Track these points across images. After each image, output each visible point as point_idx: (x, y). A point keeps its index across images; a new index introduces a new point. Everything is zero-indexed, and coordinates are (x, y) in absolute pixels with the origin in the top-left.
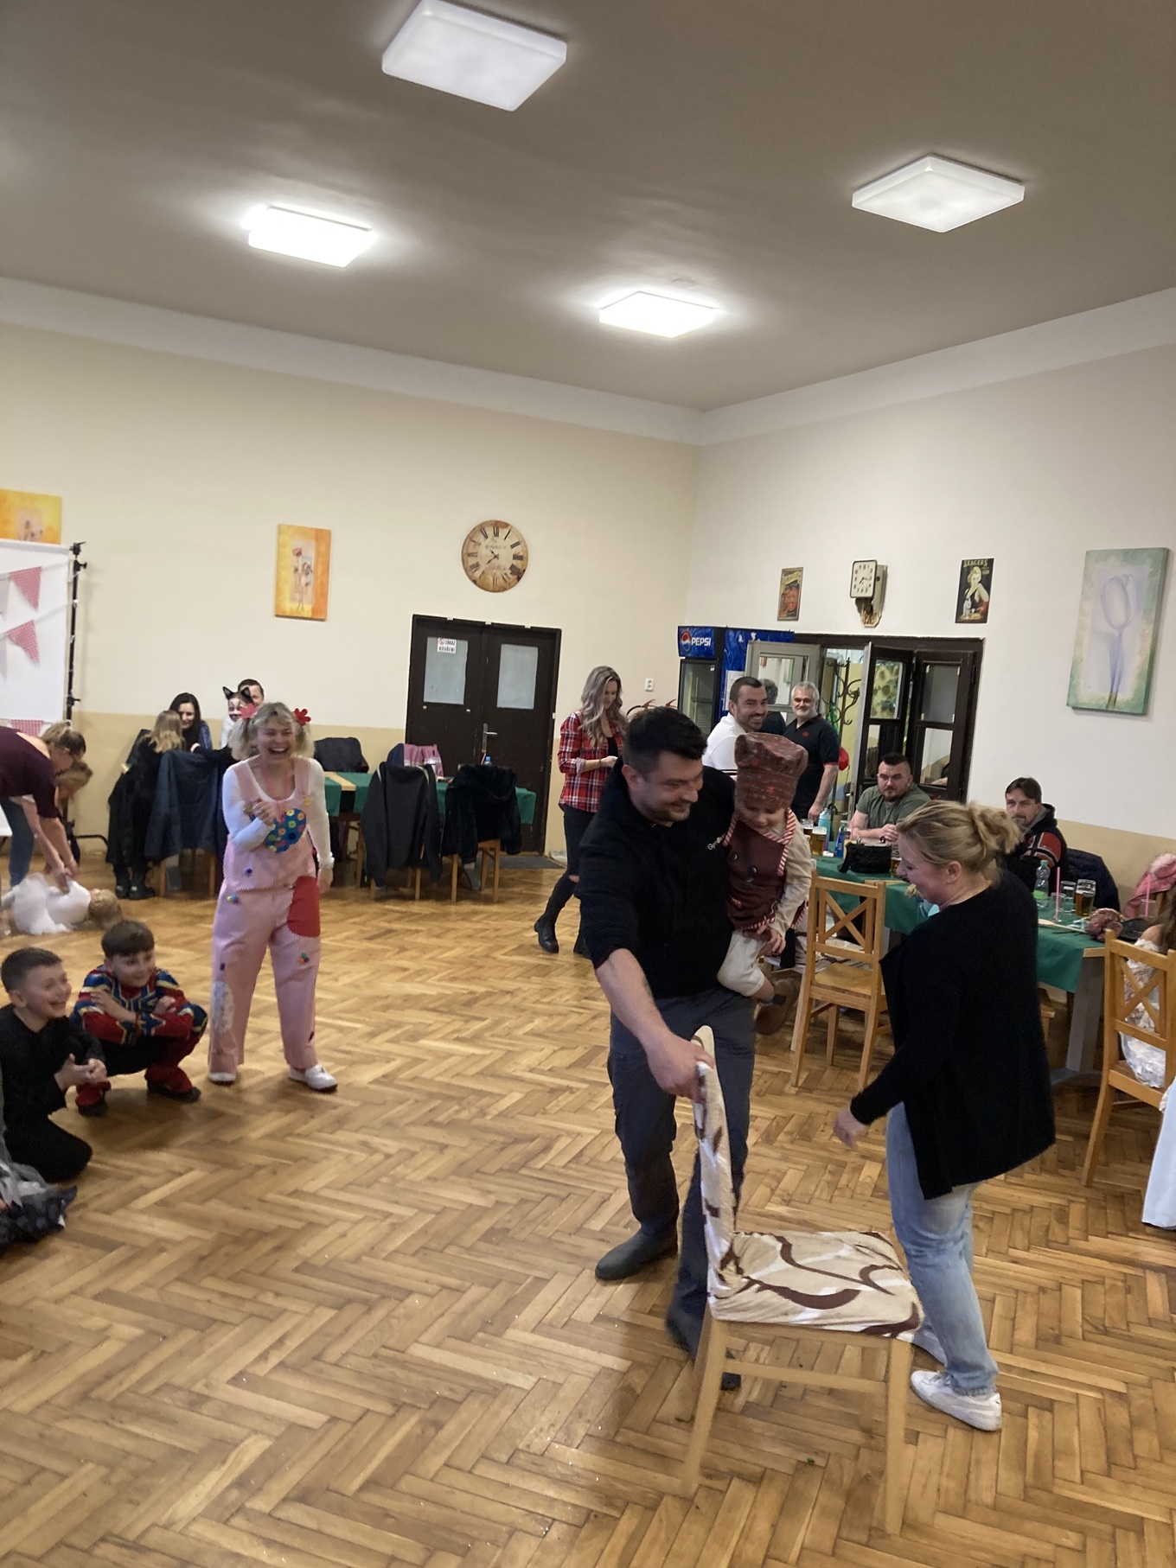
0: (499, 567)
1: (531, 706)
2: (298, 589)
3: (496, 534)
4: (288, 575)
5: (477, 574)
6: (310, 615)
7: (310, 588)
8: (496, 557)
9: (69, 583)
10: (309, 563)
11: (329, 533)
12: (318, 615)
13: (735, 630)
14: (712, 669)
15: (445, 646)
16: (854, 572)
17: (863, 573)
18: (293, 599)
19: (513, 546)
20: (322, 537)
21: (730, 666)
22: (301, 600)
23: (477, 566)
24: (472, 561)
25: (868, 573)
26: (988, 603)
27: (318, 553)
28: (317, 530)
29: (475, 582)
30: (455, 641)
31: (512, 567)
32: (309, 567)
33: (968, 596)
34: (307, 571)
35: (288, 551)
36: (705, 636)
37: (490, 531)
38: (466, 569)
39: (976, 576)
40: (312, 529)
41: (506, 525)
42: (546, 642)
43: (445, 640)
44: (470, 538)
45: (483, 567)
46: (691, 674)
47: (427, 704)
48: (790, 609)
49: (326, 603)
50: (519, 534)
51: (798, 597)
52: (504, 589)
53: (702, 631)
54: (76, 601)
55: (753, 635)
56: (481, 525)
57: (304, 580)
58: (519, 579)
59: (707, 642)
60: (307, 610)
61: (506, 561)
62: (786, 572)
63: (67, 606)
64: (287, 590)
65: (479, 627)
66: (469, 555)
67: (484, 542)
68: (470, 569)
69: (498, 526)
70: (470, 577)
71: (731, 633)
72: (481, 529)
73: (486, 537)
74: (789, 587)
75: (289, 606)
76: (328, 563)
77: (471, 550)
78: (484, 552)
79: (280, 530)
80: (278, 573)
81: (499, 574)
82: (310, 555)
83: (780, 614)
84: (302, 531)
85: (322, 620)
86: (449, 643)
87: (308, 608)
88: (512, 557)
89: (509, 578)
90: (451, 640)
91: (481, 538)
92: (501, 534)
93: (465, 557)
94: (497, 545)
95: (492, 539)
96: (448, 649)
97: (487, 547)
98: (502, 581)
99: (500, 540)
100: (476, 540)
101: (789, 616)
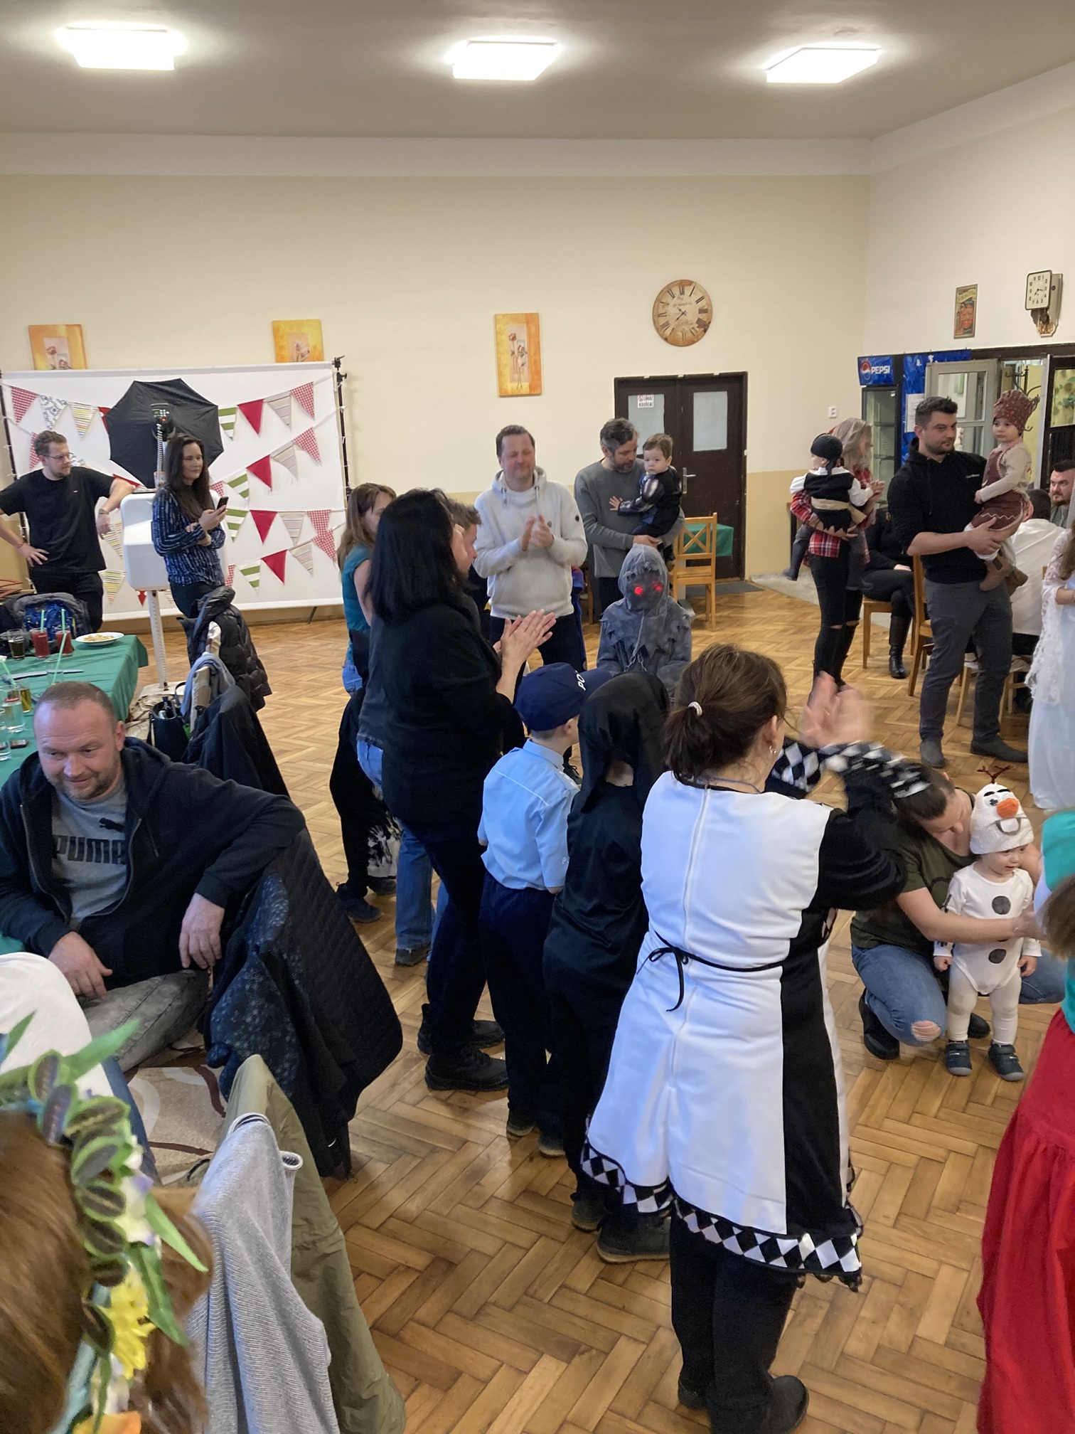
0: (687, 323)
1: (725, 447)
2: (516, 370)
3: (682, 293)
4: (507, 359)
5: (668, 332)
6: (527, 391)
7: (526, 368)
8: (683, 313)
9: (335, 392)
10: (522, 345)
11: (537, 315)
12: (535, 390)
13: (913, 355)
14: (893, 395)
15: (644, 402)
16: (1029, 284)
17: (1037, 284)
18: (513, 380)
19: (698, 302)
20: (531, 320)
21: (910, 389)
22: (519, 380)
23: (667, 325)
24: (662, 321)
25: (1043, 285)
27: (530, 336)
28: (527, 315)
29: (666, 339)
30: (652, 396)
31: (699, 321)
32: (523, 349)
34: (522, 352)
35: (505, 338)
36: (884, 364)
37: (676, 291)
38: (657, 329)
40: (522, 314)
41: (690, 283)
42: (734, 385)
43: (644, 396)
44: (659, 300)
45: (673, 324)
46: (873, 400)
48: (965, 326)
49: (540, 379)
50: (703, 290)
51: (973, 314)
52: (693, 342)
53: (882, 360)
54: (343, 407)
55: (931, 357)
56: (667, 286)
57: (520, 361)
58: (705, 331)
59: (886, 370)
60: (525, 386)
61: (692, 315)
62: (961, 291)
63: (337, 412)
65: (672, 381)
66: (659, 316)
67: (672, 302)
68: (660, 328)
69: (683, 284)
70: (661, 336)
71: (909, 359)
72: (668, 290)
73: (674, 297)
74: (964, 305)
75: (510, 386)
76: (539, 342)
77: (661, 311)
78: (672, 311)
79: (497, 319)
80: (498, 359)
81: (687, 328)
82: (523, 337)
83: (956, 332)
84: (515, 318)
85: (539, 395)
86: (647, 399)
87: (526, 385)
88: (698, 311)
89: (696, 331)
90: (649, 396)
91: (668, 299)
92: (686, 291)
93: (656, 318)
94: (683, 302)
95: (679, 298)
96: (647, 404)
97: (675, 305)
98: (690, 335)
99: (686, 297)
100: (664, 301)
101: (964, 333)
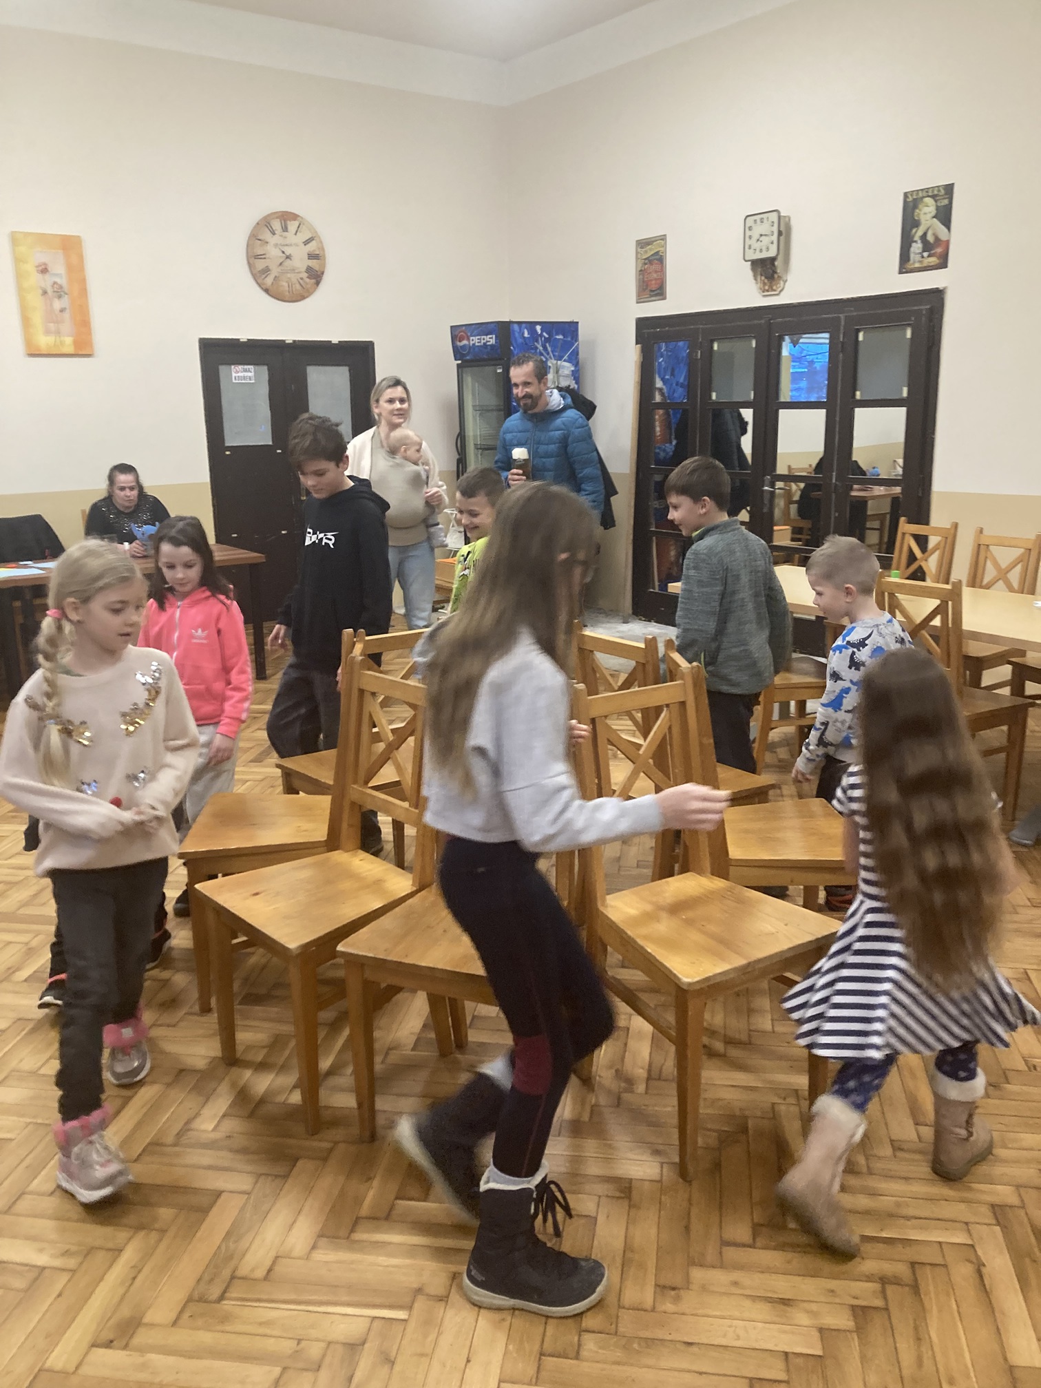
0: (293, 270)
2: (52, 318)
3: (285, 229)
4: (35, 300)
5: (269, 281)
6: (71, 350)
7: (67, 315)
8: (288, 257)
10: (59, 281)
11: (78, 239)
12: (83, 349)
15: (240, 374)
16: (747, 228)
17: (759, 229)
18: (47, 332)
19: (306, 243)
20: (70, 246)
22: (58, 332)
23: (266, 271)
24: (260, 265)
25: (768, 227)
26: (948, 242)
27: (69, 269)
28: (62, 237)
29: (267, 291)
30: (251, 367)
31: (309, 269)
32: (61, 287)
33: (917, 238)
34: (59, 292)
35: (30, 267)
37: (276, 225)
38: (254, 276)
39: (927, 211)
40: (55, 236)
41: (294, 217)
42: (358, 358)
43: (240, 367)
44: (254, 237)
45: (275, 271)
47: (230, 448)
48: (652, 286)
49: (89, 332)
50: (311, 228)
51: (662, 270)
52: (302, 298)
56: (264, 218)
57: (57, 305)
58: (318, 283)
60: (68, 344)
61: (300, 262)
62: (642, 244)
64: (37, 319)
65: (278, 347)
66: (257, 257)
67: (273, 240)
68: (259, 276)
69: (286, 217)
70: (260, 285)
72: (265, 223)
73: (274, 234)
74: (649, 261)
75: (44, 341)
76: (84, 280)
77: (258, 251)
78: (273, 252)
79: (15, 239)
80: (21, 298)
81: (294, 277)
82: (59, 269)
83: (639, 294)
84: (43, 240)
85: (89, 356)
86: (245, 371)
87: (69, 340)
88: (306, 257)
89: (305, 282)
90: (246, 367)
91: (267, 235)
92: (289, 228)
93: (251, 262)
94: (288, 242)
95: (281, 236)
96: (244, 378)
97: (276, 245)
98: (298, 287)
99: (290, 236)
100: (260, 237)
101: (652, 296)
